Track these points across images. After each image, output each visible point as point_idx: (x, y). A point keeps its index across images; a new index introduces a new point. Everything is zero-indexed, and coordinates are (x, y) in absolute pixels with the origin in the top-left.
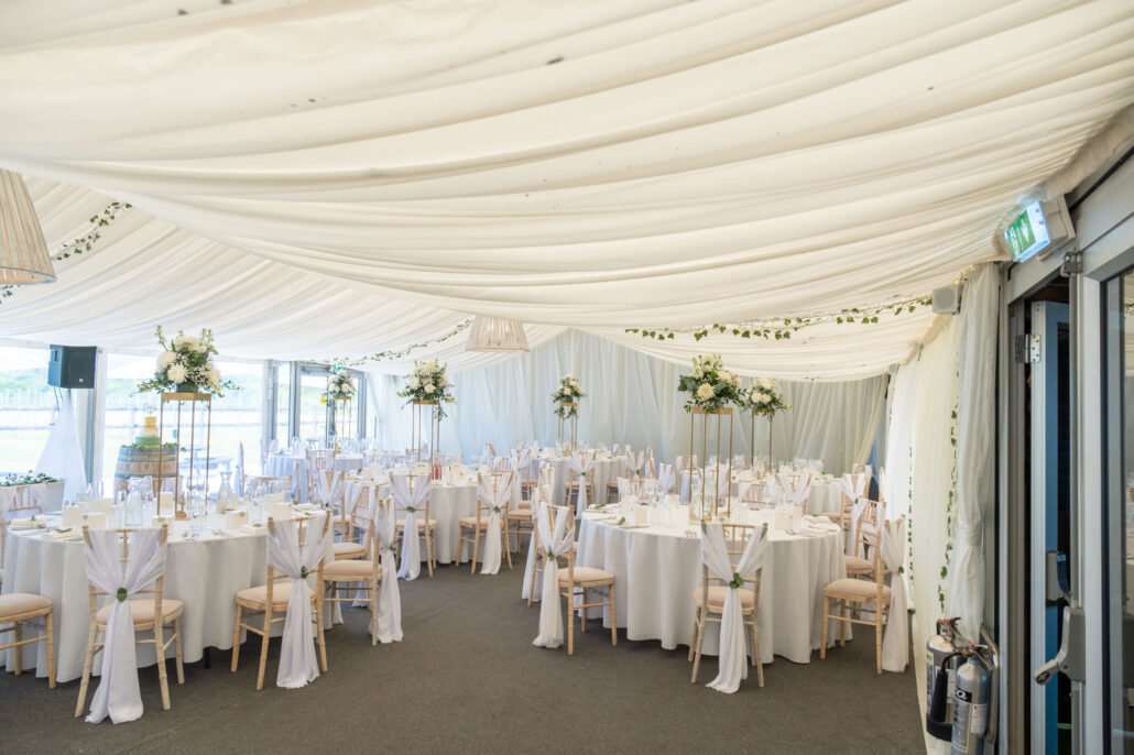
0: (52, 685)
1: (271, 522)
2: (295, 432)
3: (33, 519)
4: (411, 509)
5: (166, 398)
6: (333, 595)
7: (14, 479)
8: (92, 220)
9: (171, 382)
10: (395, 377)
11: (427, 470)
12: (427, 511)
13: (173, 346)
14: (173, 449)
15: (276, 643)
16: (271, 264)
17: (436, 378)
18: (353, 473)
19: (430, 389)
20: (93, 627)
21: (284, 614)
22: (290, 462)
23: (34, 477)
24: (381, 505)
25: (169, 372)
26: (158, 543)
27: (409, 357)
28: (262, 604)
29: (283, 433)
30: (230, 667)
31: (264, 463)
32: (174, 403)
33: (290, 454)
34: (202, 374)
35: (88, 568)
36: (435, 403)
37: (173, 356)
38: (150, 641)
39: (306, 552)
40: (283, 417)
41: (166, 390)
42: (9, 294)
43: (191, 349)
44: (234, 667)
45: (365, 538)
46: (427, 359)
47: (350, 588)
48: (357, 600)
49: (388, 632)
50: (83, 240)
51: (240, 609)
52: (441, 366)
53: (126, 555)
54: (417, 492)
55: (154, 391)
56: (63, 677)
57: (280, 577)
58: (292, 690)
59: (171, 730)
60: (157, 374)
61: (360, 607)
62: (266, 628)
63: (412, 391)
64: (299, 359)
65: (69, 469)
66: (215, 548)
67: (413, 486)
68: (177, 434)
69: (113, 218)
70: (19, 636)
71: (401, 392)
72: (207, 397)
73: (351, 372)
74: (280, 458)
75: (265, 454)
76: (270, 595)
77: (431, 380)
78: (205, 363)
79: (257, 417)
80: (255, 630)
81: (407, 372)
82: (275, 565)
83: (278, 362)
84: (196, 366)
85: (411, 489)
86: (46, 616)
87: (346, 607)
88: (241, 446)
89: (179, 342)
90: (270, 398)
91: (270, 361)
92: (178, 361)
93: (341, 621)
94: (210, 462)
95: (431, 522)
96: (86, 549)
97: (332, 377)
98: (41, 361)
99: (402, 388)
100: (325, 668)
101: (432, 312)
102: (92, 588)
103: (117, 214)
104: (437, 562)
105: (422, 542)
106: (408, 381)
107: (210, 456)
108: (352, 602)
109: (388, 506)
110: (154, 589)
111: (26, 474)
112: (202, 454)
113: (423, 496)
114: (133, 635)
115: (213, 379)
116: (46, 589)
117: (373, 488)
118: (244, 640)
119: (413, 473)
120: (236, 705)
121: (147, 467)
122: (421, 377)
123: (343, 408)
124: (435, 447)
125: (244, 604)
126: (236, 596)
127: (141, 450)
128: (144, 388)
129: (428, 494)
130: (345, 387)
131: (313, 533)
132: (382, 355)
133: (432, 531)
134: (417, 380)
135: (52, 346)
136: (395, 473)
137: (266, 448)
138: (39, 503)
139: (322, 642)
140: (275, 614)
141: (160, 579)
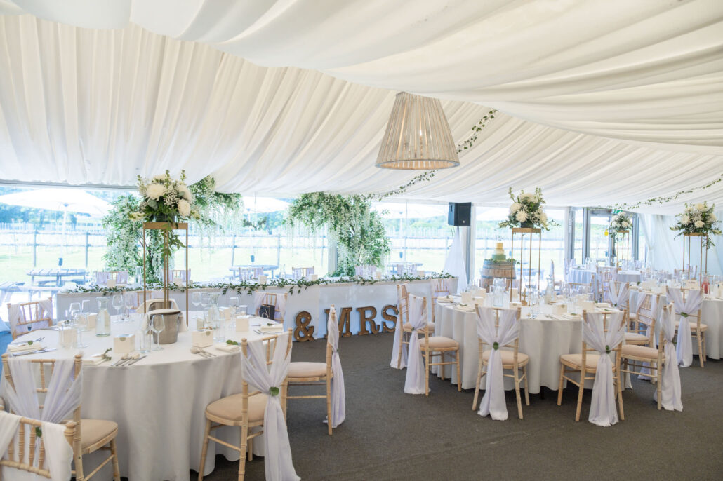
0: (459, 390)
1: (585, 313)
2: (587, 254)
3: (448, 297)
4: (685, 314)
5: (514, 231)
6: (625, 368)
7: (435, 275)
8: (473, 129)
9: (518, 222)
10: (662, 216)
11: (697, 287)
12: (699, 317)
13: (518, 199)
14: (512, 262)
15: (588, 393)
16: (583, 137)
17: (705, 216)
18: (634, 284)
19: (699, 224)
20: (481, 362)
21: (594, 375)
22: (585, 274)
23: (444, 275)
24: (665, 309)
25: (517, 215)
26: (515, 319)
27: (677, 200)
28: (578, 366)
29: (578, 255)
30: (557, 402)
31: (567, 274)
32: (518, 235)
33: (584, 268)
34: (536, 216)
35: (478, 328)
36: (704, 235)
37: (519, 206)
38: (511, 376)
39: (609, 337)
40: (578, 245)
41: (515, 227)
42: (433, 175)
43: (529, 201)
44: (559, 403)
45: (648, 331)
46: (697, 200)
47: (636, 365)
48: (642, 374)
49: (671, 402)
50: (468, 141)
51: (563, 366)
52: (709, 206)
53: (498, 323)
54: (689, 303)
55: (508, 227)
56: (465, 386)
57: (591, 350)
58: (599, 426)
59: (524, 432)
60: (509, 217)
61: (644, 379)
62: (581, 382)
63: (683, 226)
64: (589, 206)
65: (459, 272)
66: (547, 326)
67: (686, 297)
68: (511, 254)
69: (484, 126)
70: (443, 360)
71: (673, 227)
72: (539, 231)
73: (629, 214)
74: (577, 271)
75: (567, 268)
76: (584, 361)
77: (700, 218)
78: (537, 209)
79: (563, 244)
80: (573, 382)
81: (677, 213)
82: (588, 342)
83: (575, 208)
84: (532, 211)
85: (684, 299)
86: (456, 351)
87: (634, 377)
88: (553, 262)
89: (522, 197)
90: (570, 231)
91: (570, 208)
92: (522, 208)
93: (631, 387)
94: (532, 271)
95: (702, 326)
96: (477, 317)
97: (614, 218)
98: (444, 211)
99: (674, 224)
100: (623, 418)
101: (710, 159)
102: (480, 340)
103: (486, 123)
104: (707, 358)
105: (694, 341)
106: (679, 219)
107: (532, 268)
108: (638, 375)
109: (670, 310)
110: (513, 345)
111: (440, 273)
112: (526, 267)
113: (694, 306)
114: (502, 371)
115: (543, 219)
116: (455, 336)
117: (654, 297)
118: (565, 387)
119: (684, 288)
120: (563, 427)
121: (498, 272)
122: (691, 215)
123: (622, 239)
124: (704, 269)
125: (566, 364)
126: (560, 357)
127: (495, 262)
128: (503, 225)
129: (699, 305)
130: (624, 224)
131: (614, 323)
132: (654, 200)
133: (702, 333)
134: (688, 218)
135: (450, 203)
136: (670, 287)
137: (568, 265)
138: (449, 289)
139: (621, 399)
140: (587, 374)
141: (517, 340)
